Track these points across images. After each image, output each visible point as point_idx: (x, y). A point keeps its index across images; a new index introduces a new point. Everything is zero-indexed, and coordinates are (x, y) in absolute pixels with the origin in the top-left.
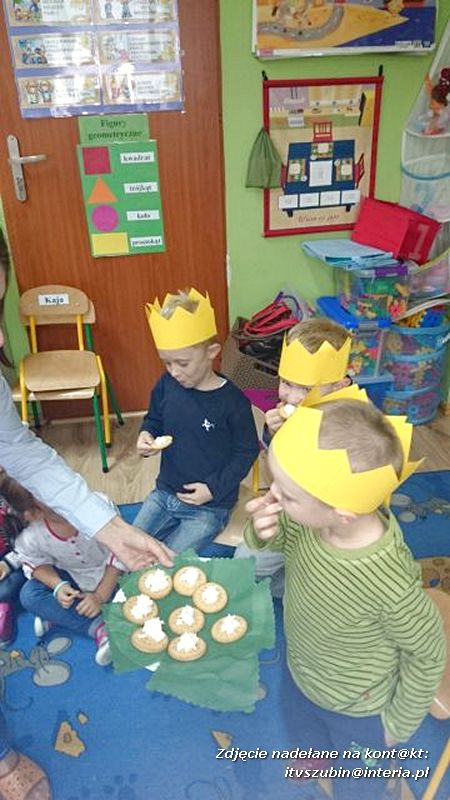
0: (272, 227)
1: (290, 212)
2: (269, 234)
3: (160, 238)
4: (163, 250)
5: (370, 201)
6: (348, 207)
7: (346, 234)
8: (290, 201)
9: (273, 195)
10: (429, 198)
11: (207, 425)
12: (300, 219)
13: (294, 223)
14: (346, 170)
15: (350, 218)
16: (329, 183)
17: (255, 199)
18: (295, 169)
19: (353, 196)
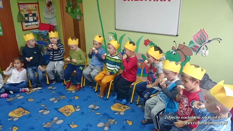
0: (24, 29)
1: (27, 26)
2: (23, 30)
3: (2, 32)
4: (3, 35)
5: (40, 23)
6: (37, 25)
7: (37, 29)
8: (27, 24)
9: (23, 23)
10: (51, 22)
11: (35, 53)
12: (29, 27)
13: (28, 28)
14: (35, 18)
15: (38, 27)
16: (33, 21)
17: (20, 24)
18: (26, 18)
19: (37, 23)
